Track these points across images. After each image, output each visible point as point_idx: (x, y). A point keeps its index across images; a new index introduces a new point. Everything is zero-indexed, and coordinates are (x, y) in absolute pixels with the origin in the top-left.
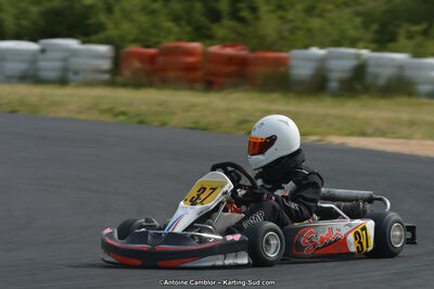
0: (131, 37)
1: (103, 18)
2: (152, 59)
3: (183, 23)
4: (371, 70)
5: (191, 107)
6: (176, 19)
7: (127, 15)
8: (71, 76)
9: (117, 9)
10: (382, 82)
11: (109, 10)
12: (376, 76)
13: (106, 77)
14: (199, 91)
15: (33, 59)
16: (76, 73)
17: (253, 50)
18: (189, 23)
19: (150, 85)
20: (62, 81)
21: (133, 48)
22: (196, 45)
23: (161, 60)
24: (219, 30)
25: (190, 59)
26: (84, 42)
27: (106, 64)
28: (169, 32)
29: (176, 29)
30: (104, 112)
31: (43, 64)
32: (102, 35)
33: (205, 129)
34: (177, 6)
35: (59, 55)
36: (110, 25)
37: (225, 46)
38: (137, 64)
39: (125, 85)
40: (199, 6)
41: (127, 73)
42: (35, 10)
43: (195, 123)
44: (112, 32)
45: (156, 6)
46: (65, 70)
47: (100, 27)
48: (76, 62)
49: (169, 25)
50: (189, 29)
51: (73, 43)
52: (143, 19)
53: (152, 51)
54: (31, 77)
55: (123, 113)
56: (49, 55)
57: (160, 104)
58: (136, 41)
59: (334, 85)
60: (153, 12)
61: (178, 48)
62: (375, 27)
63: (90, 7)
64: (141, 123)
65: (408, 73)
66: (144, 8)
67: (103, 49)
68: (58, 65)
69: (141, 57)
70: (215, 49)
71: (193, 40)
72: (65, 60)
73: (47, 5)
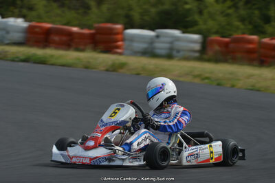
0: (214, 30)
1: (196, 17)
2: (226, 45)
5: (250, 76)
6: (242, 20)
7: (212, 16)
8: (175, 53)
9: (205, 12)
11: (201, 13)
13: (197, 55)
14: (256, 66)
15: (151, 41)
16: (178, 51)
18: (250, 23)
19: (225, 61)
20: (169, 56)
21: (214, 37)
22: (254, 37)
23: (232, 46)
24: (269, 29)
25: (251, 46)
26: (184, 32)
27: (197, 47)
28: (238, 28)
29: (242, 27)
30: (195, 76)
31: (158, 45)
32: (195, 28)
33: (258, 90)
34: (243, 12)
35: (168, 40)
36: (201, 22)
37: (272, 39)
38: (217, 48)
39: (209, 60)
40: (257, 12)
41: (210, 53)
42: (153, 10)
43: (253, 86)
44: (202, 26)
45: (230, 11)
46: (171, 49)
47: (195, 23)
48: (179, 45)
49: (238, 23)
50: (250, 27)
51: (177, 33)
52: (221, 19)
53: (227, 39)
54: (150, 53)
55: (207, 78)
56: (162, 39)
57: (231, 73)
58: (217, 33)
60: (228, 15)
61: (243, 38)
63: (189, 10)
64: (219, 85)
66: (222, 13)
67: (196, 37)
68: (167, 46)
69: (219, 43)
70: (266, 40)
71: (253, 34)
72: (171, 43)
73: (161, 8)
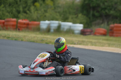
3: (10, 13)
4: (62, 27)
10: (65, 30)
12: (64, 29)
17: (30, 21)
59: (52, 30)
62: (62, 16)
65: (72, 28)
